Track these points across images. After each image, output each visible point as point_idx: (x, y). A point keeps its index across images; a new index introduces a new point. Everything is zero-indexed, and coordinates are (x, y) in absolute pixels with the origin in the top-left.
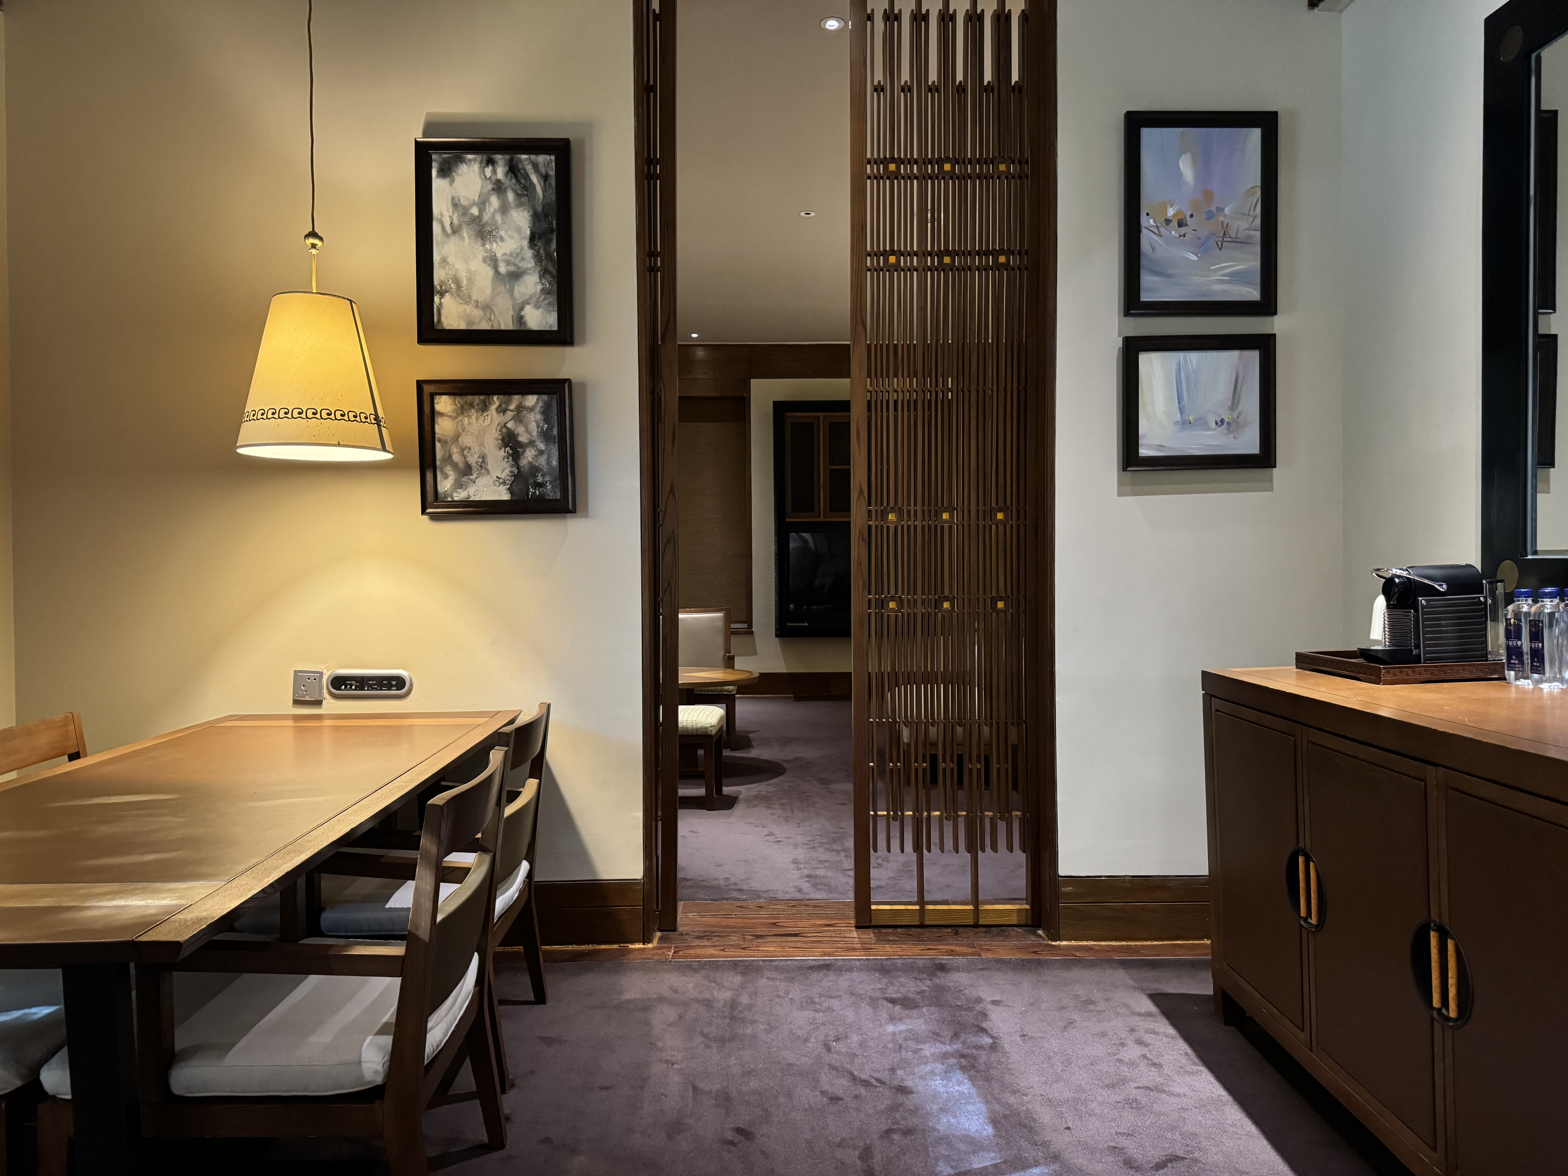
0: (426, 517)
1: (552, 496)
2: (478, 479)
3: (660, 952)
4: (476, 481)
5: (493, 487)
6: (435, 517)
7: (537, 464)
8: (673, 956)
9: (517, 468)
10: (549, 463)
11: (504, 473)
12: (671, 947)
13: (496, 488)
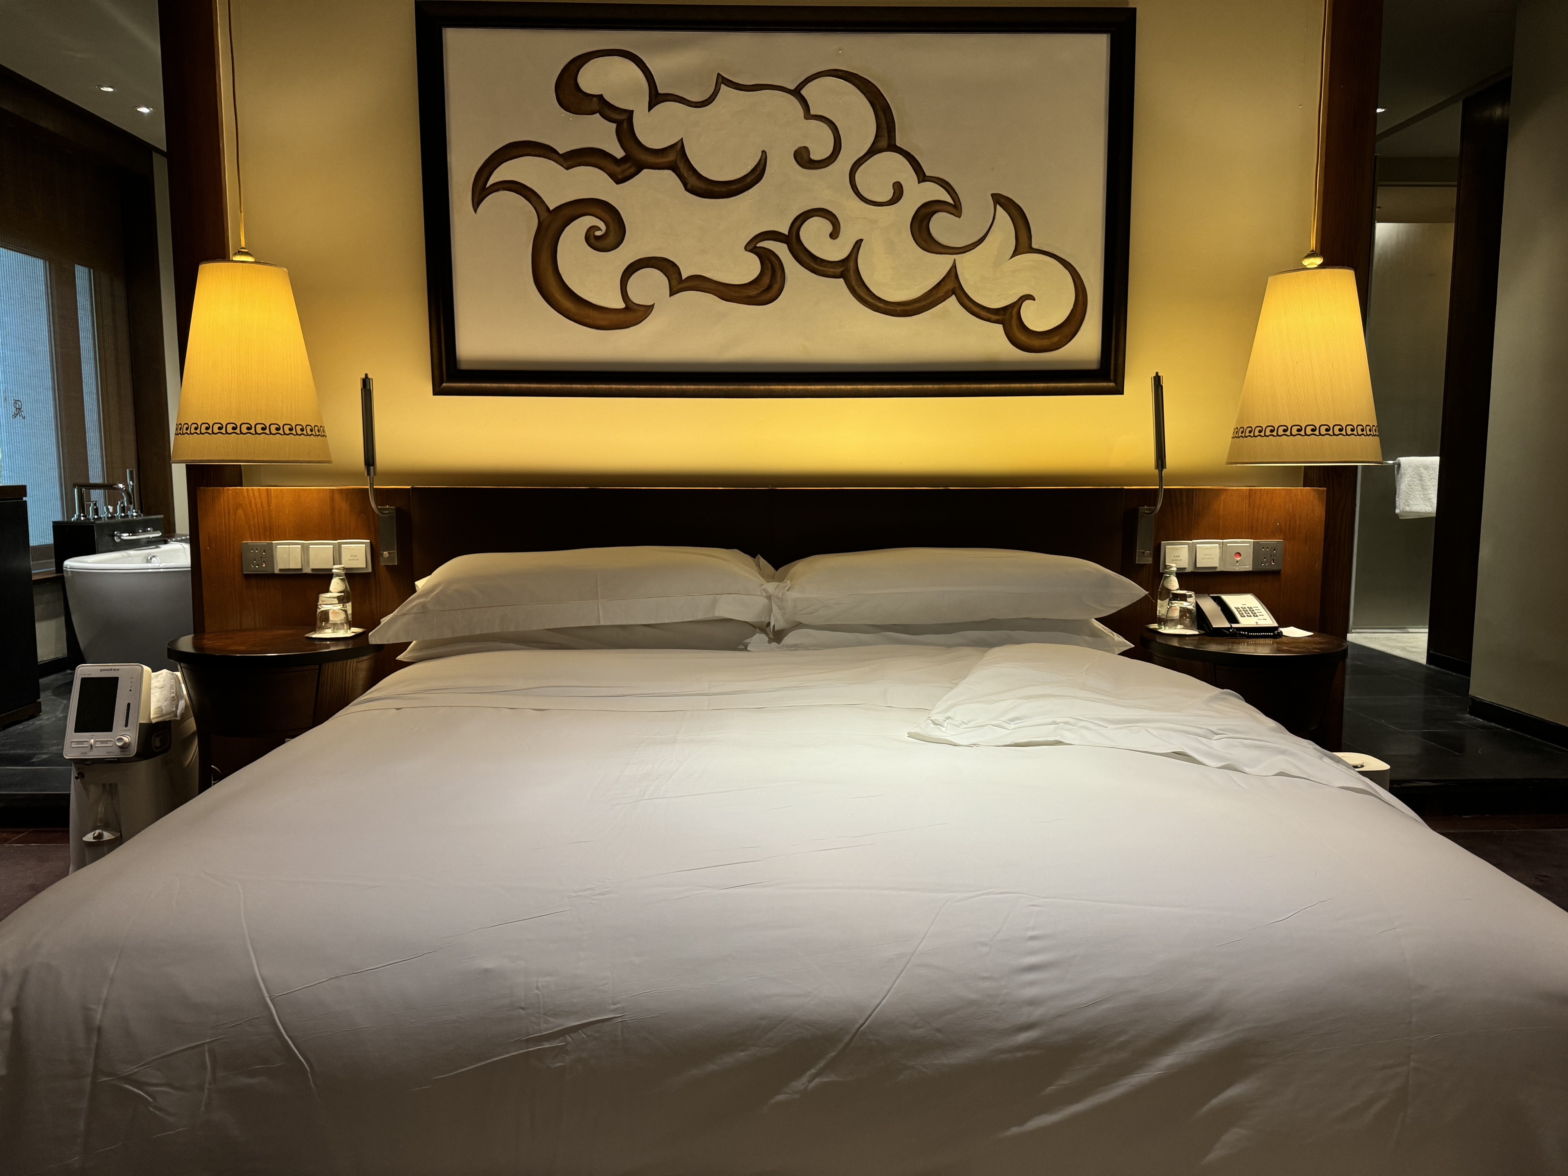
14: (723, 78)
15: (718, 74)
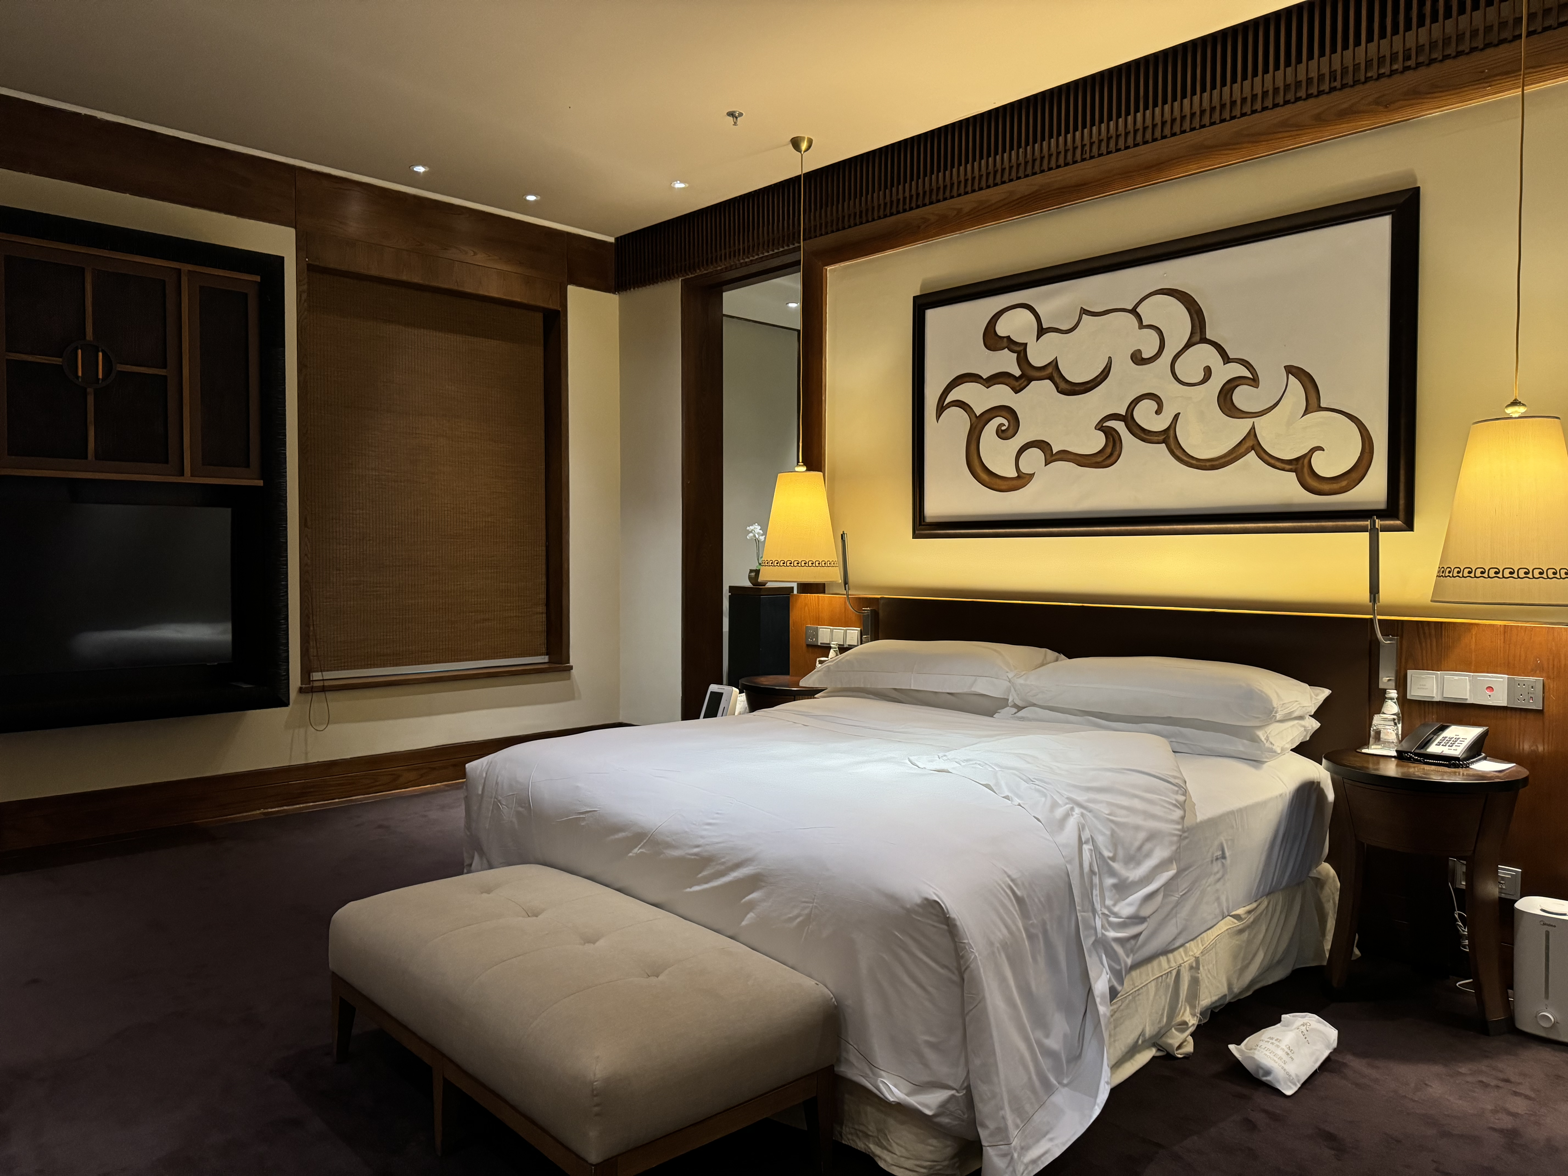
14: (1084, 310)
15: (1082, 308)
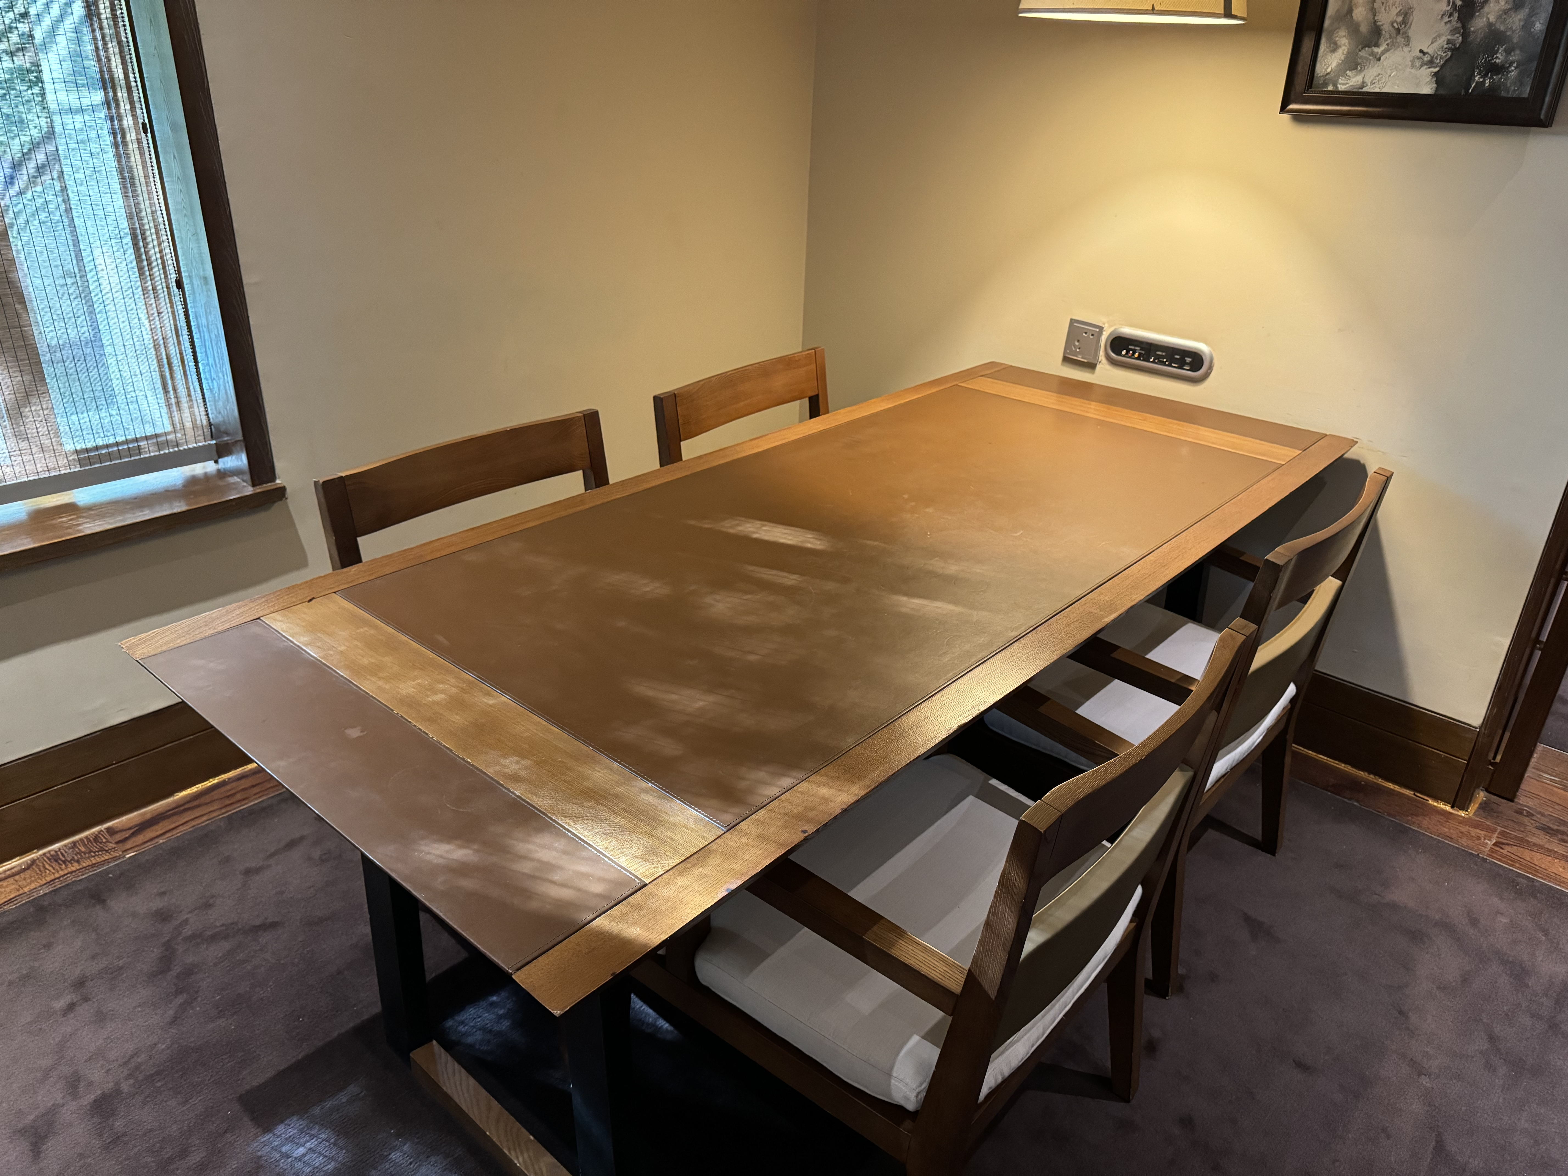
0: (1286, 117)
1: (1515, 90)
2: (1387, 55)
3: (1474, 832)
4: (1382, 58)
5: (1409, 70)
6: (1300, 118)
7: (1502, 28)
8: (1491, 850)
9: (1463, 35)
10: (1527, 24)
11: (1436, 45)
12: (1494, 831)
13: (1413, 71)
